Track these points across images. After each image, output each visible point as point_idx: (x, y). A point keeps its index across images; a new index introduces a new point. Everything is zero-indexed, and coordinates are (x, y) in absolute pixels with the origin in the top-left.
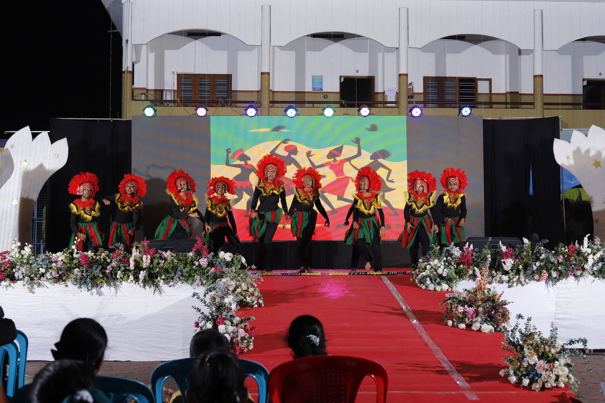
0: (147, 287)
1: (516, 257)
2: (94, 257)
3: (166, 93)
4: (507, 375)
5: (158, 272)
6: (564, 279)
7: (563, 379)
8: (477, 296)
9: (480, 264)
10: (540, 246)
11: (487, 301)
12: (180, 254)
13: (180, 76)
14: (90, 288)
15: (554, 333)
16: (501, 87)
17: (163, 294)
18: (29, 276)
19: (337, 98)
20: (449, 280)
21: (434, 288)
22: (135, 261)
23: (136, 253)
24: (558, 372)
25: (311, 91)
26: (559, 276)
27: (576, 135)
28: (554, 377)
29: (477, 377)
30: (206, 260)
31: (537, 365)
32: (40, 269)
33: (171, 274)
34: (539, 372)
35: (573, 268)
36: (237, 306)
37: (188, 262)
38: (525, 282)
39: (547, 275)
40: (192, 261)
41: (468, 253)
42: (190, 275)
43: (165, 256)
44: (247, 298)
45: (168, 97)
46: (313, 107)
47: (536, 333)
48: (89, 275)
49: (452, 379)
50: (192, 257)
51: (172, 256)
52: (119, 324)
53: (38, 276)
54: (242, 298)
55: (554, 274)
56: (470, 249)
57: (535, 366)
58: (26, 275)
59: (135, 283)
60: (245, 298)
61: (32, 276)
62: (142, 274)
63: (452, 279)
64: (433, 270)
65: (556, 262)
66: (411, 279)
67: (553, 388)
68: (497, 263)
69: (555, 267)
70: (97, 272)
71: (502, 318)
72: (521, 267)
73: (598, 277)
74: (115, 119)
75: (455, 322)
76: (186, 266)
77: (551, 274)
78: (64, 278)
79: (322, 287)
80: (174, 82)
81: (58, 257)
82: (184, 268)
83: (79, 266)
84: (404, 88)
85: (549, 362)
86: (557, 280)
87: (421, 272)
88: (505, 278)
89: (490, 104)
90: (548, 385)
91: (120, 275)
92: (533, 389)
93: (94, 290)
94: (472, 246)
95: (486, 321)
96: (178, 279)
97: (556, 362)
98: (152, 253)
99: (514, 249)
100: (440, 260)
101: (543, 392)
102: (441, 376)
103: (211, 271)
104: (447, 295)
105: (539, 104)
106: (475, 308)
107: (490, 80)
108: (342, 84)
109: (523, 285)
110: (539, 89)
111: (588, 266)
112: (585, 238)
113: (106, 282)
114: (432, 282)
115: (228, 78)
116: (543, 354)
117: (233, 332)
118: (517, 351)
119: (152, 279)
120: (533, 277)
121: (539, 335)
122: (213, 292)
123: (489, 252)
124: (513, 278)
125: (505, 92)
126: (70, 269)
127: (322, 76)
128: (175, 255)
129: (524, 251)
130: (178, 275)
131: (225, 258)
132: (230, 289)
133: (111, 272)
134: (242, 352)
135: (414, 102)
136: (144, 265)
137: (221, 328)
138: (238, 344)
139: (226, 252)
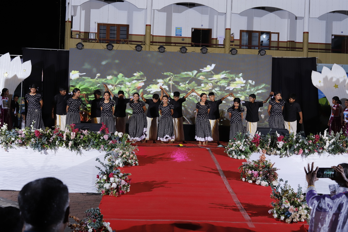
0: (73, 151)
1: (285, 141)
2: (43, 132)
3: (91, 34)
4: (272, 213)
5: (79, 142)
6: (312, 154)
7: (304, 217)
8: (260, 164)
9: (265, 144)
10: (299, 135)
11: (265, 167)
12: (93, 132)
13: (99, 25)
14: (40, 150)
15: (300, 191)
16: (284, 37)
17: (82, 154)
18: (5, 142)
19: (190, 41)
20: (246, 153)
21: (237, 158)
22: (66, 135)
23: (67, 131)
24: (301, 213)
25: (175, 36)
26: (309, 152)
27: (325, 69)
28: (298, 216)
29: (256, 213)
30: (107, 136)
31: (290, 208)
32: (12, 138)
33: (86, 143)
34: (290, 212)
35: (317, 148)
36: (123, 164)
37: (97, 137)
38: (290, 154)
39: (303, 151)
40: (99, 136)
41: (258, 137)
42: (98, 145)
43: (84, 133)
44: (129, 160)
45: (92, 37)
46: (175, 46)
47: (291, 189)
48: (40, 143)
49: (241, 214)
50: (99, 134)
51: (88, 133)
52: (57, 171)
53: (10, 142)
54: (126, 160)
55: (307, 151)
56: (259, 135)
57: (288, 209)
58: (4, 141)
59: (66, 148)
60: (128, 160)
61: (7, 142)
62: (70, 143)
63: (248, 152)
64: (237, 147)
65: (308, 144)
66: (224, 151)
67: (297, 222)
68: (274, 144)
69: (307, 147)
70: (44, 140)
71: (273, 178)
72: (287, 146)
73: (332, 153)
74: (60, 50)
75: (246, 179)
76: (96, 139)
77: (305, 151)
78: (25, 144)
79: (173, 154)
80: (96, 28)
81: (22, 132)
82: (95, 141)
83: (34, 137)
84: (228, 36)
85: (296, 207)
86: (308, 154)
87: (230, 148)
88: (278, 152)
89: (278, 48)
90: (295, 220)
91: (57, 143)
92: (286, 222)
93: (43, 151)
94: (260, 133)
95: (263, 179)
96: (91, 147)
97: (300, 207)
98: (76, 131)
99: (284, 135)
100: (241, 141)
101: (292, 224)
102: (235, 212)
103: (110, 142)
104: (243, 163)
105: (305, 49)
106: (258, 172)
107: (278, 34)
108: (193, 33)
109: (288, 157)
110: (306, 40)
111: (326, 147)
112: (325, 131)
113: (50, 146)
114: (236, 154)
115: (127, 26)
116: (293, 202)
117: (118, 182)
118: (279, 199)
119: (76, 146)
120: (294, 152)
121: (292, 191)
122: (110, 156)
123: (270, 137)
124: (283, 153)
125: (286, 41)
126: (29, 139)
127: (181, 28)
128: (89, 133)
129: (290, 137)
130: (91, 144)
131: (118, 135)
132: (119, 155)
133: (53, 141)
134: (123, 193)
135: (234, 45)
136: (72, 138)
137: (112, 179)
138: (121, 189)
139: (119, 132)
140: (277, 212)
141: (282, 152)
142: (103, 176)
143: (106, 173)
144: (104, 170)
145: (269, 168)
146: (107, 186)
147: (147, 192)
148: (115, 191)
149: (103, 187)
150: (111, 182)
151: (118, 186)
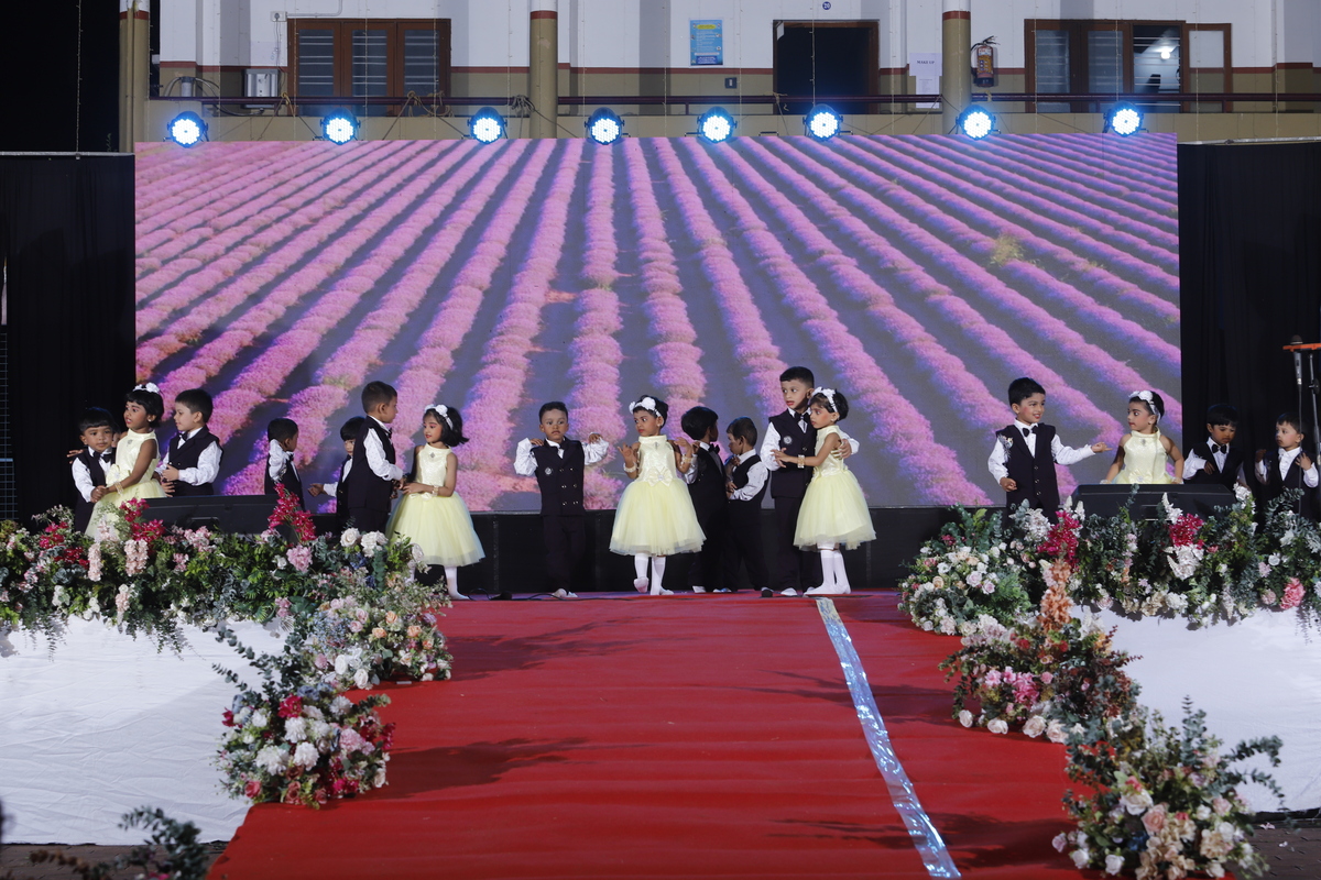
0: (140, 633)
1: (1210, 541)
3: (255, 77)
4: (1070, 847)
5: (170, 589)
8: (1041, 639)
9: (1105, 561)
10: (1281, 508)
11: (1070, 655)
12: (237, 535)
13: (302, 31)
15: (1197, 729)
16: (1259, 48)
17: (185, 651)
19: (766, 87)
20: (1000, 605)
21: (957, 629)
22: (104, 556)
25: (687, 65)
30: (305, 551)
31: (1149, 816)
33: (206, 593)
36: (370, 675)
37: (257, 558)
38: (1236, 609)
39: (1302, 593)
40: (266, 555)
42: (262, 599)
43: (192, 541)
44: (401, 653)
45: (262, 87)
46: (687, 113)
47: (1163, 731)
49: (916, 859)
50: (266, 544)
51: (212, 543)
54: (388, 652)
57: (1144, 819)
59: (105, 621)
60: (396, 655)
62: (124, 596)
64: (954, 576)
66: (900, 605)
68: (1153, 557)
71: (1110, 701)
72: (1223, 568)
74: (89, 154)
75: (980, 714)
76: (249, 570)
77: (1313, 591)
80: (278, 43)
82: (246, 577)
85: (1179, 807)
87: (922, 582)
88: (1178, 601)
89: (1225, 100)
90: (1174, 872)
91: (60, 597)
94: (1080, 509)
95: (1062, 713)
96: (227, 609)
97: (1202, 807)
98: (151, 534)
99: (1205, 512)
100: (976, 547)
104: (965, 642)
106: (1035, 675)
107: (1226, 29)
108: (780, 47)
109: (1232, 622)
113: (22, 615)
114: (950, 612)
115: (443, 27)
116: (1169, 785)
117: (327, 739)
118: (1103, 781)
119: (151, 609)
120: (1259, 597)
123: (1132, 525)
124: (1202, 602)
125: (1270, 64)
127: (719, 23)
128: (220, 540)
129: (1232, 523)
130: (227, 595)
131: (362, 547)
132: (354, 629)
133: (36, 586)
134: (351, 794)
135: (990, 97)
136: (131, 569)
137: (294, 726)
138: (341, 772)
139: (364, 528)
140: (1091, 842)
141: (1198, 598)
142: (252, 713)
143: (265, 697)
144: (256, 682)
145: (1089, 655)
146: (271, 758)
147: (475, 787)
148: (311, 782)
149: (249, 766)
150: (289, 742)
151: (324, 758)
